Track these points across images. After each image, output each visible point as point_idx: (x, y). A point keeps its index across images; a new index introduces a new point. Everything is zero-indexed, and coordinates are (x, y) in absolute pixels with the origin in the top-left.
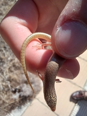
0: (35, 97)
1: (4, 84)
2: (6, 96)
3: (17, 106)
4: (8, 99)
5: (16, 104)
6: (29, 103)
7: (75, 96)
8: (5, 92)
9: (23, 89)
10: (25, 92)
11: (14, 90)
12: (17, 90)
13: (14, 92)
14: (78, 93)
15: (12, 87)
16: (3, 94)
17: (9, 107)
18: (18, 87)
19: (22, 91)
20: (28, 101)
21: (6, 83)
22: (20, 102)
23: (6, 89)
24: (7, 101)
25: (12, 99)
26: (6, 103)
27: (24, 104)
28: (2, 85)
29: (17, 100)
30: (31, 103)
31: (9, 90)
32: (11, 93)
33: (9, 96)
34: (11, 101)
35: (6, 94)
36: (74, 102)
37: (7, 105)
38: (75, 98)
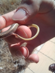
0: (27, 67)
1: (9, 58)
2: (10, 65)
3: (16, 72)
4: (11, 67)
5: (16, 71)
6: (23, 71)
7: (52, 67)
8: (9, 63)
9: (20, 61)
10: (21, 63)
11: (14, 62)
12: (17, 62)
13: (15, 63)
14: (54, 65)
15: (13, 60)
16: (9, 64)
17: (12, 72)
18: (17, 60)
19: (20, 62)
20: (23, 69)
21: (10, 57)
22: (18, 69)
23: (10, 61)
24: (11, 69)
25: (13, 67)
26: (10, 70)
27: (20, 71)
28: (8, 59)
29: (17, 68)
30: (24, 71)
31: (12, 62)
32: (13, 64)
33: (12, 65)
34: (13, 69)
35: (10, 64)
36: (51, 71)
37: (10, 71)
38: (52, 68)
